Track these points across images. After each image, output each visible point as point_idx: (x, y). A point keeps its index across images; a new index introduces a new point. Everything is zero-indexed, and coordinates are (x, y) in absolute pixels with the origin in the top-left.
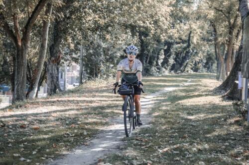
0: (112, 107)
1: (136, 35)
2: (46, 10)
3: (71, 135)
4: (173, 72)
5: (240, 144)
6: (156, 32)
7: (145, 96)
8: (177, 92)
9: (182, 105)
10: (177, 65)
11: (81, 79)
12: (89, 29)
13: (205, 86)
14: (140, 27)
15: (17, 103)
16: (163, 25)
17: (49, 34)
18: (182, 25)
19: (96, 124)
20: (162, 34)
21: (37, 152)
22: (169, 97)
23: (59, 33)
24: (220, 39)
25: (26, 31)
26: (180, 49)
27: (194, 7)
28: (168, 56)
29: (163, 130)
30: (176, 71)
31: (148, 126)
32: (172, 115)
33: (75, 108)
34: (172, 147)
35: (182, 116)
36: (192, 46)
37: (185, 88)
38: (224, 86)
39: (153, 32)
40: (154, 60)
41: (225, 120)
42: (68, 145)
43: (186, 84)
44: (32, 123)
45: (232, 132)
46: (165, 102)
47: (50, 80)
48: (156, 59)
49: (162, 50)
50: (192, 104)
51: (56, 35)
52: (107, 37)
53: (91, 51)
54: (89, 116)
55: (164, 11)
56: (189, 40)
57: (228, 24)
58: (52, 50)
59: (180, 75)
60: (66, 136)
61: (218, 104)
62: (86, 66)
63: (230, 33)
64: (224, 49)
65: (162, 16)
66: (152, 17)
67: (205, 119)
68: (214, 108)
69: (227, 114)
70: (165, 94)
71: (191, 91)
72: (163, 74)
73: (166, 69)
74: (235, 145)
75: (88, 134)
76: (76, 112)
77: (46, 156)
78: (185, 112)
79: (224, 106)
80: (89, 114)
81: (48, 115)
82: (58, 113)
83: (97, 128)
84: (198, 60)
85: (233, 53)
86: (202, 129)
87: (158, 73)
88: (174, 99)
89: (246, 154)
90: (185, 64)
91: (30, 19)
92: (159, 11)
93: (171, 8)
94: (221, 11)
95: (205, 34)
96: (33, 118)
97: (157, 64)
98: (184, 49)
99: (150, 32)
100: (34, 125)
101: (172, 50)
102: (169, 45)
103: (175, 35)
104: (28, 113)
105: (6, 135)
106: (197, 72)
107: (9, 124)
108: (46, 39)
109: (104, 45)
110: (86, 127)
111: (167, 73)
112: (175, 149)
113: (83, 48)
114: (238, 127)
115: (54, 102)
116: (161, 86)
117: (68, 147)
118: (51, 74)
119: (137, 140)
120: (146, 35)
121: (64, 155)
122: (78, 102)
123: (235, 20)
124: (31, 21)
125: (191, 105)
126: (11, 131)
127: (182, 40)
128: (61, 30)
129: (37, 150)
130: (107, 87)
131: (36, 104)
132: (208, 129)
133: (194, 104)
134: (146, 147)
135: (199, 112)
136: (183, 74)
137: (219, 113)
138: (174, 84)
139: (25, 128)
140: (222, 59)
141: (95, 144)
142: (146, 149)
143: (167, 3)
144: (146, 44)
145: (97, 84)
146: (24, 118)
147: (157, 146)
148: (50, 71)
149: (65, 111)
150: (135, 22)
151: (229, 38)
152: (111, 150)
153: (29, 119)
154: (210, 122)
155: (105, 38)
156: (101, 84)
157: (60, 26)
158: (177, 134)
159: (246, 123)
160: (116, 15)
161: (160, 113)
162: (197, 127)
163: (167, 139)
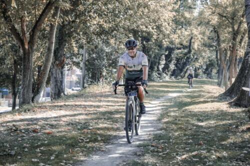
0: (120, 112)
1: (139, 40)
2: (54, 13)
3: (85, 141)
4: (173, 77)
6: (159, 37)
7: (150, 102)
8: (181, 98)
9: (190, 112)
10: (177, 70)
11: (84, 83)
12: (94, 33)
13: (209, 93)
14: (142, 32)
15: (25, 107)
16: (165, 30)
18: (183, 30)
19: (108, 129)
20: (164, 39)
21: (55, 157)
22: (176, 103)
24: (223, 45)
25: (33, 34)
26: (181, 55)
27: (196, 13)
28: (169, 62)
29: (177, 136)
30: (176, 77)
31: (161, 132)
32: (182, 121)
33: (83, 112)
34: (190, 154)
35: (192, 122)
36: (193, 51)
37: (189, 94)
38: (229, 93)
39: (155, 37)
40: (155, 65)
41: (237, 127)
42: (84, 150)
43: (189, 90)
44: (44, 128)
45: (247, 140)
46: (173, 108)
47: (54, 84)
48: (157, 64)
49: (163, 56)
50: (200, 110)
51: (60, 38)
52: (111, 42)
53: (94, 55)
54: (100, 121)
55: (167, 15)
56: (190, 45)
57: (232, 30)
58: (56, 54)
59: (180, 80)
60: (80, 141)
61: (226, 110)
62: (88, 70)
63: (234, 39)
64: (226, 55)
65: (165, 21)
66: (154, 21)
67: (216, 126)
68: (223, 115)
69: (238, 120)
70: (170, 100)
71: (196, 97)
72: (164, 80)
73: (167, 74)
75: (102, 140)
76: (86, 117)
77: (64, 161)
78: (194, 118)
79: (232, 113)
80: (99, 119)
81: (58, 119)
82: (68, 118)
83: (109, 133)
84: (198, 66)
85: (236, 59)
86: (215, 136)
87: (159, 79)
88: (181, 105)
90: (185, 70)
91: (37, 22)
92: (162, 16)
93: (174, 13)
94: (225, 17)
95: (206, 39)
96: (43, 122)
97: (158, 70)
98: (184, 54)
99: (152, 37)
100: (46, 129)
101: (173, 56)
102: (170, 50)
103: (177, 40)
104: (38, 117)
105: (19, 139)
106: (197, 78)
107: (21, 128)
108: (52, 43)
109: (107, 50)
110: (99, 132)
111: (167, 78)
112: (194, 156)
113: (86, 52)
115: (61, 106)
116: (165, 92)
117: (85, 153)
118: (55, 78)
119: (152, 146)
120: (148, 40)
121: (82, 161)
122: (85, 107)
123: (239, 26)
124: (38, 25)
125: (200, 112)
126: (25, 135)
127: (183, 46)
128: (66, 34)
129: (54, 155)
131: (42, 107)
132: (221, 136)
133: (202, 110)
134: (164, 154)
135: (209, 119)
137: (229, 120)
138: (177, 90)
139: (38, 132)
140: (224, 66)
141: (111, 150)
142: (164, 156)
143: (170, 8)
144: (148, 49)
145: (100, 89)
146: (35, 122)
147: (174, 152)
148: (55, 75)
149: (75, 115)
150: (138, 27)
151: (233, 44)
152: (128, 156)
153: (39, 123)
154: (222, 129)
155: (108, 43)
156: (104, 88)
157: (65, 29)
158: (191, 141)
160: (122, 19)
161: (170, 119)
162: (210, 134)
163: (182, 145)
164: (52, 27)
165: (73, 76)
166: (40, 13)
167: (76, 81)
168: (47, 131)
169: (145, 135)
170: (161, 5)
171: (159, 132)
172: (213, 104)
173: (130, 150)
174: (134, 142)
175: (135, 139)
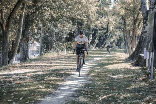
0: (64, 70)
1: (75, 25)
2: (22, 7)
3: (42, 88)
4: (97, 48)
5: (150, 94)
6: (88, 23)
8: (102, 61)
9: (108, 69)
10: (100, 43)
11: (41, 51)
12: (47, 20)
13: (119, 57)
14: (78, 19)
15: (4, 67)
16: (92, 18)
18: (103, 18)
19: (56, 80)
20: (91, 24)
21: (23, 99)
22: (99, 64)
23: (28, 22)
24: (128, 28)
25: (9, 21)
26: (102, 34)
27: (111, 7)
28: (94, 38)
29: (99, 85)
30: (99, 48)
32: (103, 75)
33: (41, 70)
34: (108, 96)
35: (109, 76)
36: (109, 32)
37: (107, 58)
38: (132, 57)
39: (86, 22)
41: (136, 79)
43: (107, 56)
44: (16, 80)
45: (142, 86)
46: (97, 67)
47: (23, 52)
49: (91, 34)
50: (113, 68)
51: (26, 23)
52: (58, 26)
53: (48, 34)
55: (93, 9)
56: (107, 28)
57: (133, 19)
58: (24, 33)
59: (101, 50)
60: (39, 88)
61: (130, 68)
62: (44, 43)
63: (135, 24)
64: (130, 34)
65: (92, 12)
66: (85, 13)
67: (123, 78)
68: (127, 71)
69: (137, 74)
70: (95, 62)
71: (111, 60)
72: (92, 49)
73: (93, 46)
74: (147, 95)
75: (52, 87)
76: (42, 73)
77: (29, 101)
78: (110, 73)
79: (133, 70)
80: (51, 74)
81: (25, 74)
82: (31, 74)
83: (57, 83)
84: (113, 41)
85: (136, 36)
86: (123, 84)
88: (102, 65)
89: (155, 100)
90: (105, 43)
91: (11, 13)
92: (90, 9)
93: (97, 8)
94: (129, 10)
95: (117, 24)
96: (15, 76)
98: (104, 33)
99: (84, 22)
100: (17, 81)
101: (97, 34)
102: (95, 31)
103: (99, 25)
104: (12, 73)
106: (112, 48)
107: (1, 80)
108: (21, 26)
109: (56, 30)
110: (50, 82)
111: (93, 48)
112: (110, 97)
113: (42, 32)
114: (145, 83)
115: (27, 66)
116: (91, 57)
118: (23, 48)
119: (84, 91)
120: (81, 24)
121: (40, 101)
122: (42, 66)
123: (137, 16)
124: (12, 15)
126: (3, 85)
127: (103, 28)
128: (30, 21)
129: (22, 97)
130: (58, 57)
131: (15, 67)
132: (127, 84)
133: (115, 68)
134: (91, 96)
135: (119, 74)
136: (104, 49)
137: (132, 74)
138: (99, 55)
139: (12, 83)
140: (129, 40)
141: (58, 94)
142: (91, 97)
143: (95, 4)
145: (51, 55)
146: (10, 76)
147: (98, 95)
148: (23, 47)
149: (35, 72)
150: (75, 16)
151: (134, 27)
152: (69, 97)
153: (13, 77)
154: (127, 80)
155: (56, 26)
156: (54, 55)
157: (29, 18)
158: (108, 87)
159: (150, 81)
160: (65, 11)
161: (95, 74)
162: (120, 83)
163: (103, 90)
164: (21, 16)
165: (34, 47)
166: (13, 7)
167: (36, 50)
168: (18, 82)
169: (80, 84)
170: (89, 2)
171: (88, 82)
172: (122, 64)
174: (73, 88)
175: (73, 86)
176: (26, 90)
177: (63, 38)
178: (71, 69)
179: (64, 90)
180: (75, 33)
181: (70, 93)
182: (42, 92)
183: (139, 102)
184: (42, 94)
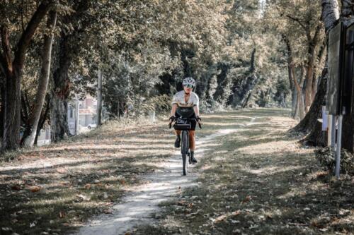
0: (144, 158)
1: (178, 55)
2: (49, 19)
3: (85, 199)
4: (230, 106)
5: (326, 209)
6: (206, 51)
8: (236, 136)
9: (244, 155)
10: (235, 96)
12: (110, 47)
13: (276, 127)
14: (182, 43)
15: (8, 154)
16: (214, 41)
17: (52, 54)
18: (242, 40)
19: (121, 182)
20: (214, 53)
21: (37, 224)
22: (226, 143)
23: (67, 53)
24: (295, 60)
26: (239, 75)
27: (259, 15)
28: (222, 85)
29: (217, 190)
30: (234, 106)
31: (196, 184)
32: (230, 168)
33: (91, 159)
34: (230, 214)
35: (243, 169)
36: (257, 69)
37: (248, 130)
38: (302, 127)
39: (201, 50)
40: (203, 90)
41: (304, 175)
42: (80, 214)
43: (249, 124)
44: (29, 183)
45: (314, 192)
46: (220, 150)
47: (55, 119)
48: (206, 88)
49: (215, 76)
50: (257, 152)
51: (62, 55)
52: (136, 58)
53: (113, 78)
54: (111, 171)
55: (216, 20)
56: (252, 61)
57: (307, 39)
59: (239, 111)
60: (77, 200)
61: (295, 152)
62: (106, 99)
63: (310, 51)
64: (302, 74)
65: (214, 27)
66: (199, 28)
67: (275, 174)
68: (288, 158)
69: (307, 165)
70: (219, 139)
71: (256, 134)
72: (217, 110)
73: (220, 103)
74: (319, 210)
75: (109, 197)
76: (93, 166)
77: (49, 230)
78: (248, 164)
79: (302, 155)
80: (111, 168)
81: (52, 170)
82: (66, 168)
83: (122, 188)
84: (266, 90)
85: (314, 79)
86: (272, 188)
87: (208, 109)
88: (232, 145)
89: (334, 223)
90: (247, 96)
91: (25, 33)
92: (210, 20)
93: (227, 16)
94: (297, 20)
95: (275, 52)
96: (30, 175)
97: (208, 96)
98: (245, 74)
99: (197, 50)
100: (31, 185)
101: (228, 76)
102: (224, 68)
103: (233, 54)
106: (263, 106)
108: (48, 62)
109: (131, 70)
110: (107, 187)
111: (221, 108)
112: (234, 218)
113: (102, 74)
114: (322, 185)
115: (60, 152)
116: (212, 127)
117: (81, 217)
119: (179, 204)
120: (192, 55)
121: (75, 228)
122: (95, 151)
123: (317, 33)
125: (256, 155)
127: (243, 62)
128: (70, 49)
129: (36, 222)
130: (136, 129)
131: (33, 154)
132: (280, 188)
133: (260, 152)
134: (193, 215)
135: (268, 164)
136: (245, 109)
137: (296, 165)
138: (232, 124)
139: (19, 190)
140: (299, 88)
141: (120, 212)
142: (193, 217)
143: (220, 9)
144: (192, 68)
146: (18, 175)
147: (208, 212)
148: (55, 108)
149: (77, 164)
150: (176, 36)
151: (309, 58)
152: (142, 219)
153: (24, 176)
154: (284, 178)
155: (132, 60)
156: (128, 124)
157: (68, 43)
158: (236, 195)
159: (334, 179)
160: (148, 26)
161: (213, 166)
162: (265, 185)
163: (222, 203)
164: (47, 39)
166: (29, 20)
168: (33, 187)
169: (173, 189)
170: (208, 4)
171: (193, 184)
172: (278, 143)
173: (147, 211)
174: (155, 199)
175: (158, 194)
176: (47, 206)
177: (149, 86)
178: (160, 156)
179: (135, 204)
180: (176, 73)
181: (148, 209)
182: (83, 209)
183: (298, 226)
184: (82, 212)
